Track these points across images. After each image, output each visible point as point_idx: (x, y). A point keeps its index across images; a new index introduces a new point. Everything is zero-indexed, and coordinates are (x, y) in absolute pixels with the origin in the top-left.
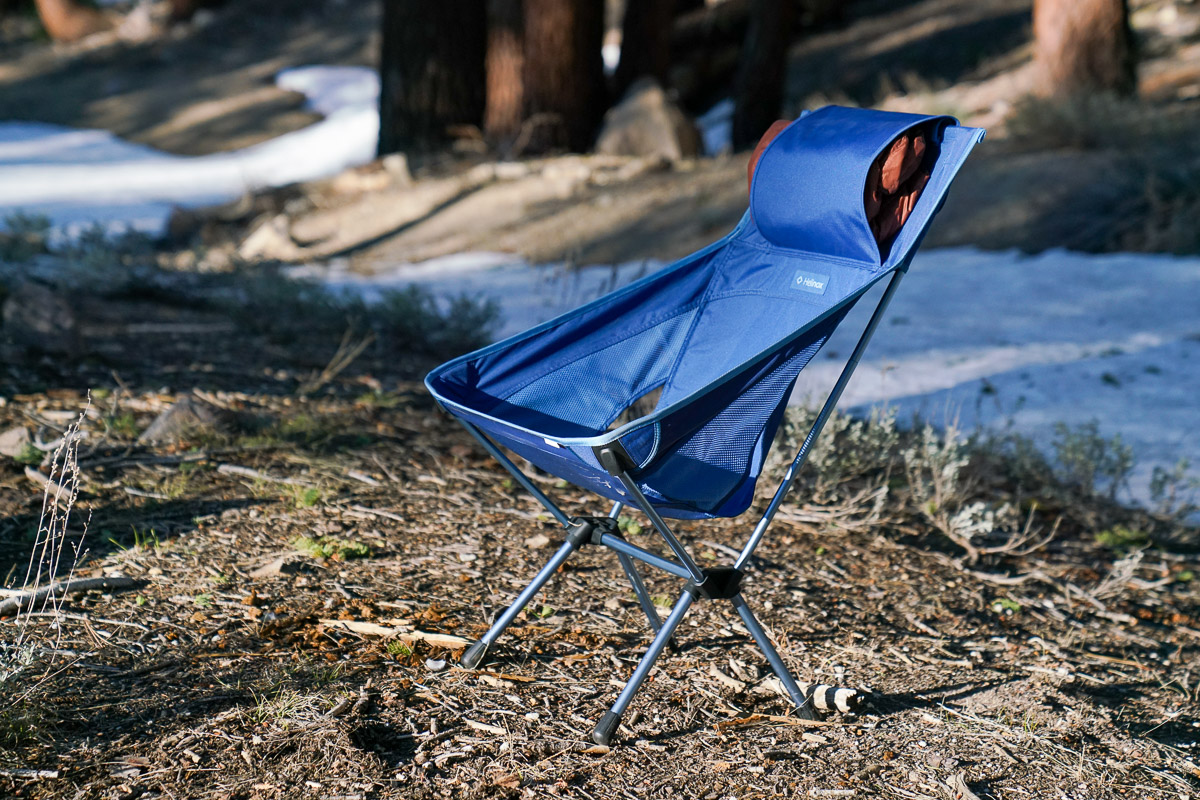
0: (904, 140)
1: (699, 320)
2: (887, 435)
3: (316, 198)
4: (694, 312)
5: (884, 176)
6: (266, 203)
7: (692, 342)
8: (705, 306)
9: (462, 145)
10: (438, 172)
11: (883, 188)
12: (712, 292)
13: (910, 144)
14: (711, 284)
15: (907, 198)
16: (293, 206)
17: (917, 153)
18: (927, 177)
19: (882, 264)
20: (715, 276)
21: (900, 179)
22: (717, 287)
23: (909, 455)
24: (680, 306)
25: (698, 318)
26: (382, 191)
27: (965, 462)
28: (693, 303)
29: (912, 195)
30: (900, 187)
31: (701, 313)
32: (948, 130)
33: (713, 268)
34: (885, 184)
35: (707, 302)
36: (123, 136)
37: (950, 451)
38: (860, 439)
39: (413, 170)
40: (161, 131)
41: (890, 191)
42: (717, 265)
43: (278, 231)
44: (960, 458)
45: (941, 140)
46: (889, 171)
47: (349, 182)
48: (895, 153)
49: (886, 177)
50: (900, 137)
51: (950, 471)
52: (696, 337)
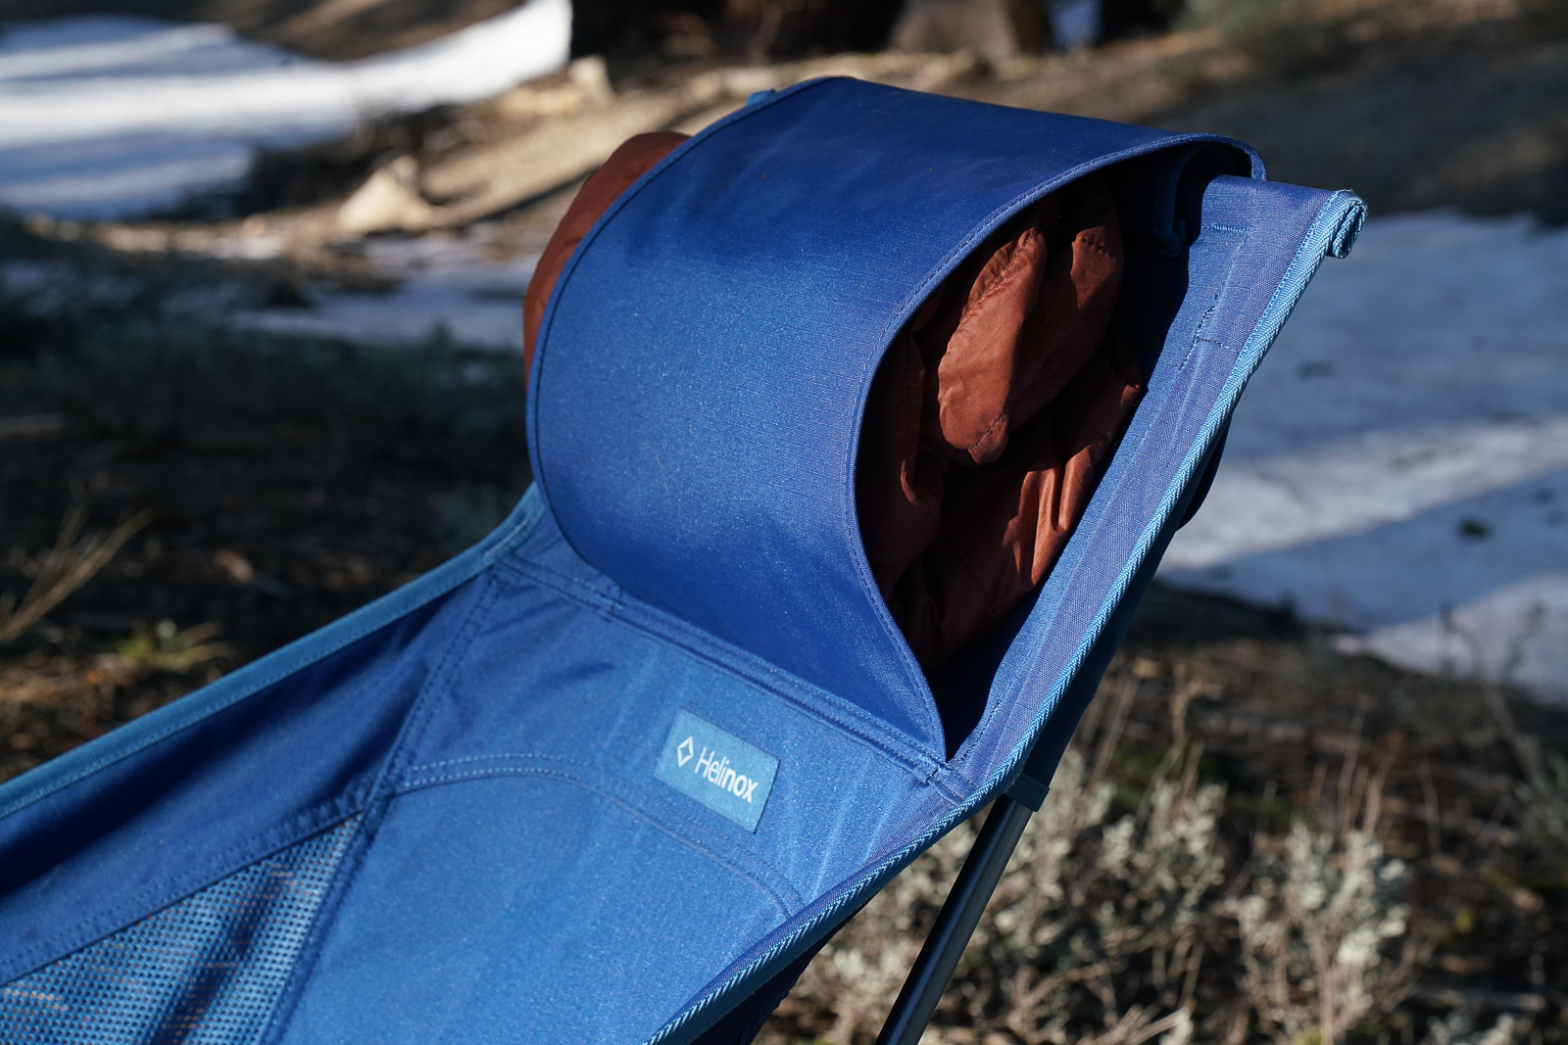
0: (1027, 245)
1: (359, 863)
2: (1192, 859)
3: (470, 127)
4: (342, 840)
5: (944, 396)
6: (397, 136)
7: (329, 952)
8: (383, 812)
9: (679, 45)
10: (651, 84)
11: (949, 445)
12: (412, 757)
13: (1053, 261)
14: (409, 734)
15: (1050, 478)
16: (438, 141)
17: (1083, 296)
18: (1128, 390)
19: (950, 753)
20: (427, 699)
21: (1011, 406)
22: (428, 743)
23: (1250, 910)
24: (291, 815)
25: (356, 860)
26: (568, 116)
27: (1394, 927)
28: (341, 803)
29: (1073, 465)
30: (1018, 435)
31: (371, 838)
32: (1219, 194)
33: (423, 668)
34: (952, 430)
35: (393, 796)
36: (247, 35)
37: (1358, 894)
38: (1129, 865)
39: (616, 80)
40: (300, 26)
41: (975, 452)
42: (435, 658)
43: (399, 181)
44: (1381, 915)
45: (1192, 232)
46: (965, 376)
47: (523, 103)
48: (990, 304)
49: (953, 400)
50: (1005, 235)
51: (1356, 951)
52: (344, 930)
